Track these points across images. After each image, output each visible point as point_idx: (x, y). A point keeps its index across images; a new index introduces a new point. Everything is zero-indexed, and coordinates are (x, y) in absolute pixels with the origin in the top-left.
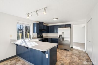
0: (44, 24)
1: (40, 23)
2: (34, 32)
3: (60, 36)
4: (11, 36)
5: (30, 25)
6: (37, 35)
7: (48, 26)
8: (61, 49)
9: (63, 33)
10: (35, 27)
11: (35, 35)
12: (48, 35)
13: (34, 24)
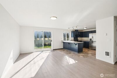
0: (79, 31)
1: (75, 30)
2: (72, 37)
3: (90, 39)
4: (61, 39)
5: (70, 32)
6: (74, 39)
7: (82, 32)
8: (91, 49)
9: (93, 37)
10: (73, 34)
11: (73, 38)
12: (82, 39)
13: (72, 32)
